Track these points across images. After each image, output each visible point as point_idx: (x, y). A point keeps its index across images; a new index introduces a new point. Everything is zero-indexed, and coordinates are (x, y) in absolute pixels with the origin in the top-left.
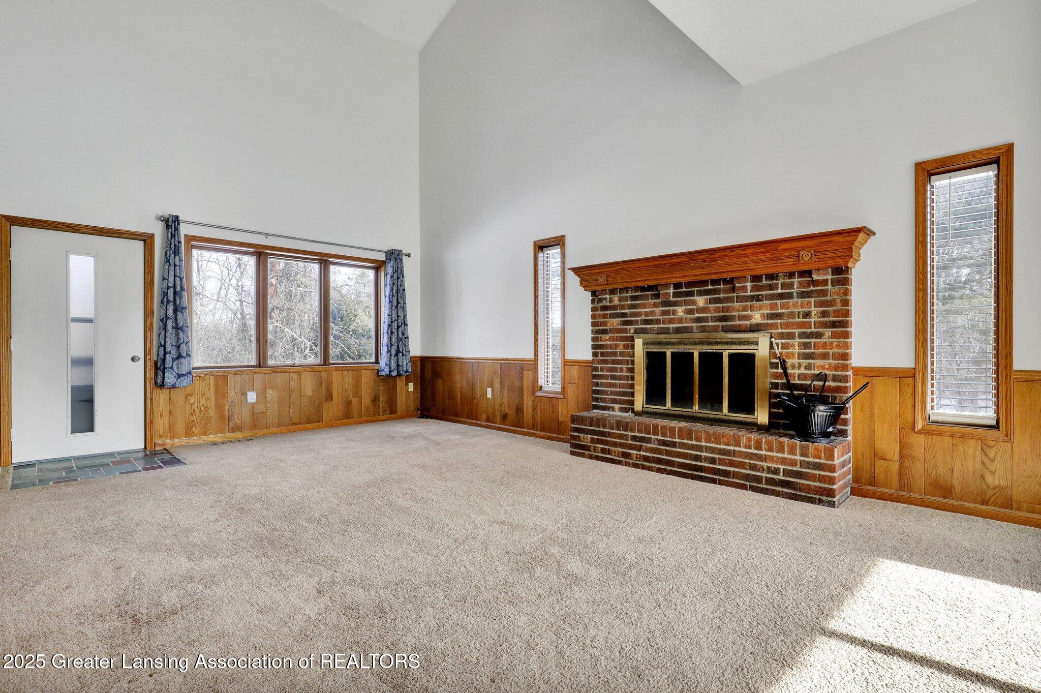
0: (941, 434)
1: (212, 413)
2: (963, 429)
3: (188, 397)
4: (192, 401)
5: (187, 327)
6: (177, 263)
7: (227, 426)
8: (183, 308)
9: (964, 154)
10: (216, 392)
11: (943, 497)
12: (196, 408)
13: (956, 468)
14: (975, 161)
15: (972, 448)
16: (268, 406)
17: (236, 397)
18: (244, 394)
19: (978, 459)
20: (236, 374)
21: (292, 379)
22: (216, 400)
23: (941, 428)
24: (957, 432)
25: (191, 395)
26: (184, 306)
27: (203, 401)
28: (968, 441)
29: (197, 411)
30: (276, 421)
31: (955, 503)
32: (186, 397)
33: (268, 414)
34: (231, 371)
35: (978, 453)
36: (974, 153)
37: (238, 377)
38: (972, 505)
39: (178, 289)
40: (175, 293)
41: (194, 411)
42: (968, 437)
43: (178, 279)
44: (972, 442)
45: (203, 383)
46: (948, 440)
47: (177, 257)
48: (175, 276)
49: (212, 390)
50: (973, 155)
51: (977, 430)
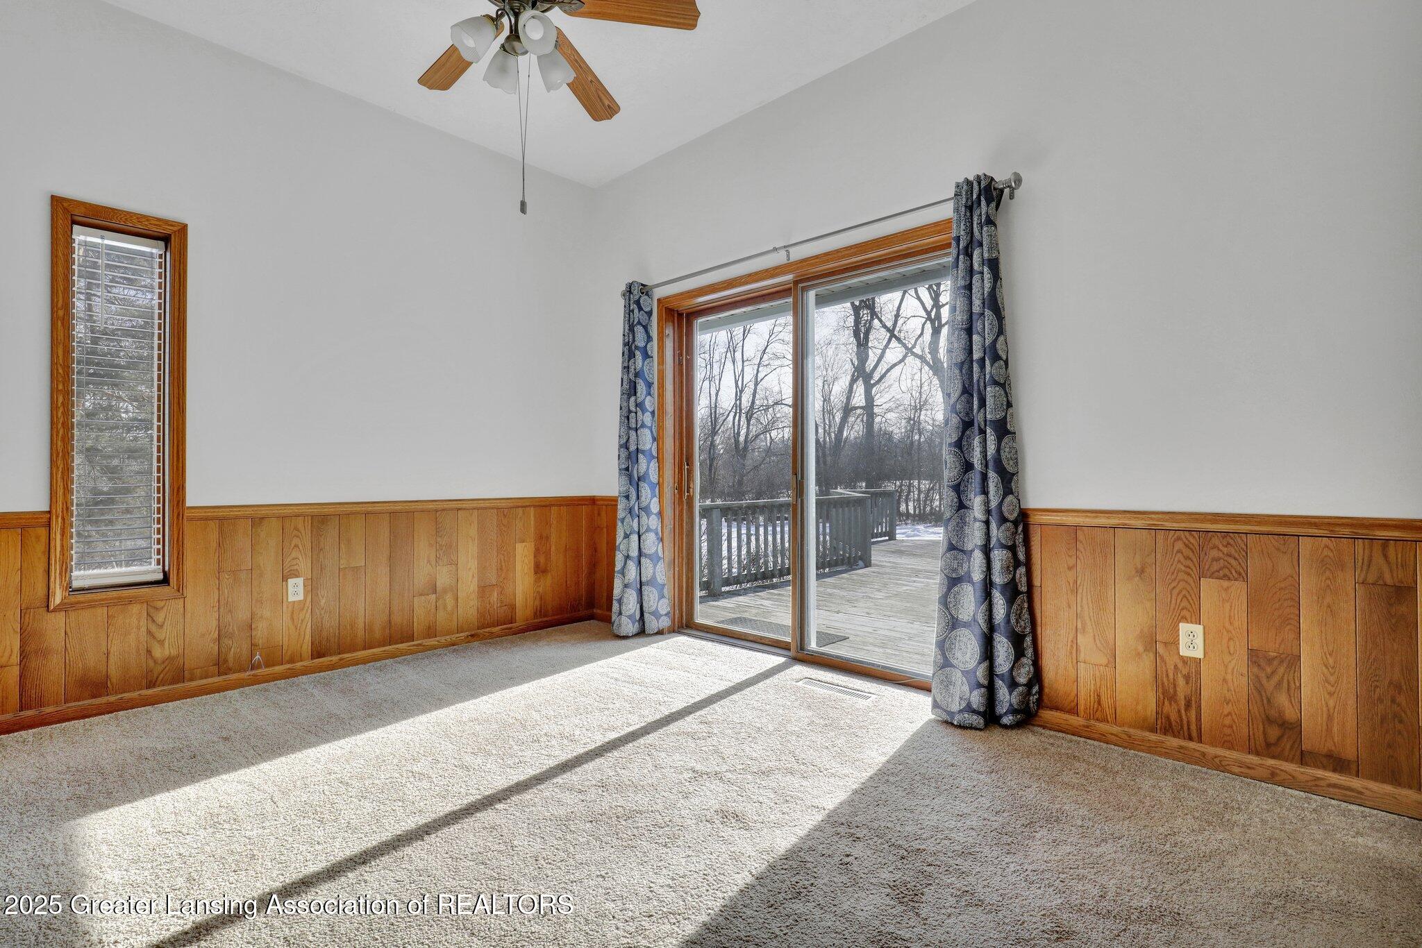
0: (91, 605)
2: (124, 592)
9: (128, 213)
11: (94, 696)
13: (114, 649)
14: (140, 227)
15: (134, 617)
19: (144, 629)
23: (89, 597)
24: (115, 598)
28: (130, 607)
31: (112, 698)
35: (143, 622)
36: (141, 217)
38: (135, 694)
42: (131, 601)
44: (135, 608)
46: (101, 612)
50: (138, 218)
51: (142, 590)
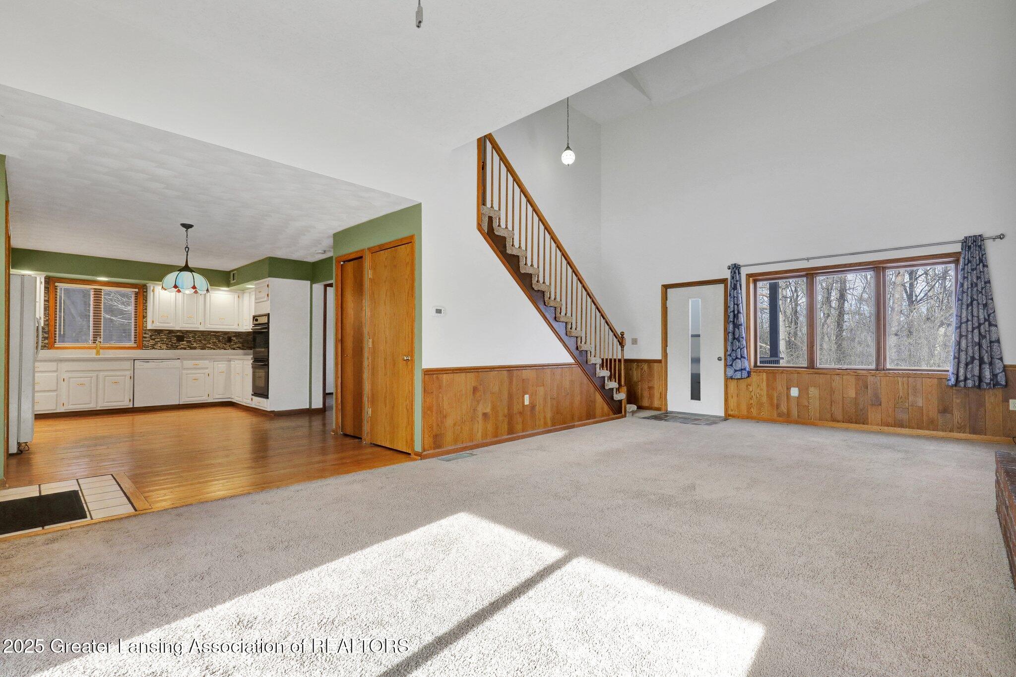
1: (764, 399)
3: (749, 386)
4: (751, 390)
5: (743, 338)
6: (735, 296)
7: (775, 412)
8: (740, 325)
10: (768, 385)
12: (753, 395)
16: (810, 401)
17: (782, 391)
18: (788, 389)
20: (782, 373)
21: (834, 381)
22: (768, 391)
25: (750, 385)
26: (740, 323)
27: (758, 391)
29: (754, 397)
30: (818, 415)
32: (747, 386)
33: (810, 408)
34: (778, 370)
37: (784, 376)
39: (736, 312)
40: (734, 316)
41: (752, 397)
43: (736, 306)
45: (758, 378)
47: (735, 291)
48: (734, 304)
49: (765, 383)
